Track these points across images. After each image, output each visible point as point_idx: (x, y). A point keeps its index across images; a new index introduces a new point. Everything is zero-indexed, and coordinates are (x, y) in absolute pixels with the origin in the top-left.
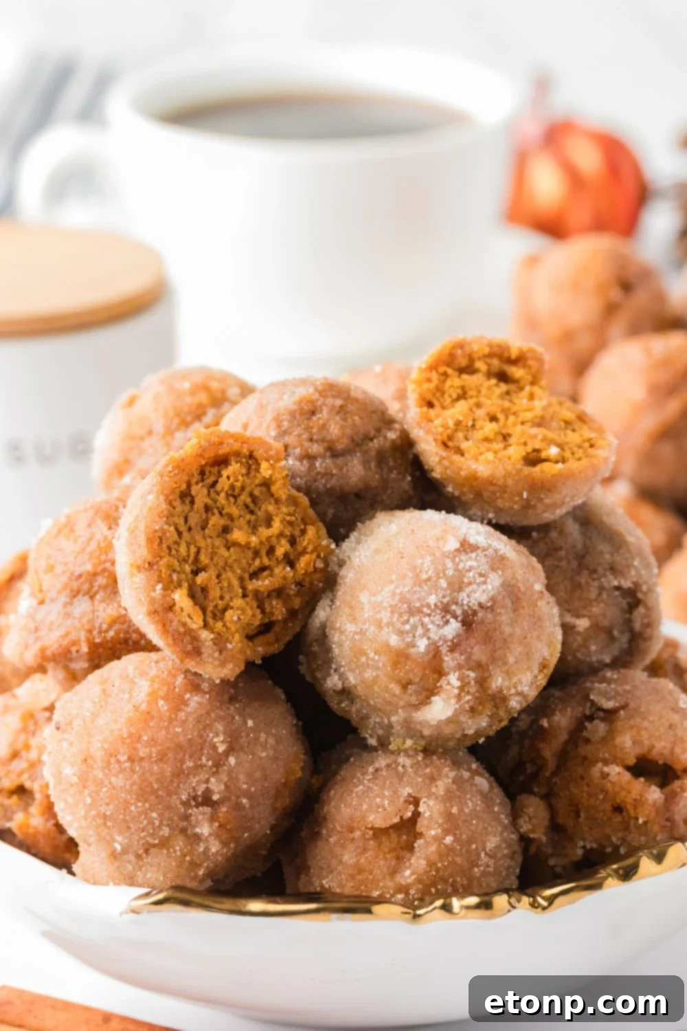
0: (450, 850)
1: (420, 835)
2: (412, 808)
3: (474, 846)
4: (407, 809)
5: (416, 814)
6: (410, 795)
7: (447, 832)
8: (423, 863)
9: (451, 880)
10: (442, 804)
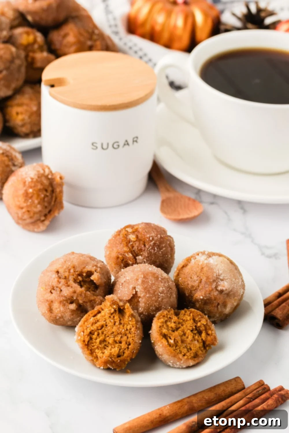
0: (149, 297)
1: (140, 297)
2: (134, 290)
3: (156, 293)
4: (133, 291)
5: (136, 292)
6: (133, 287)
7: (146, 293)
8: (143, 304)
9: (153, 305)
10: (142, 286)
